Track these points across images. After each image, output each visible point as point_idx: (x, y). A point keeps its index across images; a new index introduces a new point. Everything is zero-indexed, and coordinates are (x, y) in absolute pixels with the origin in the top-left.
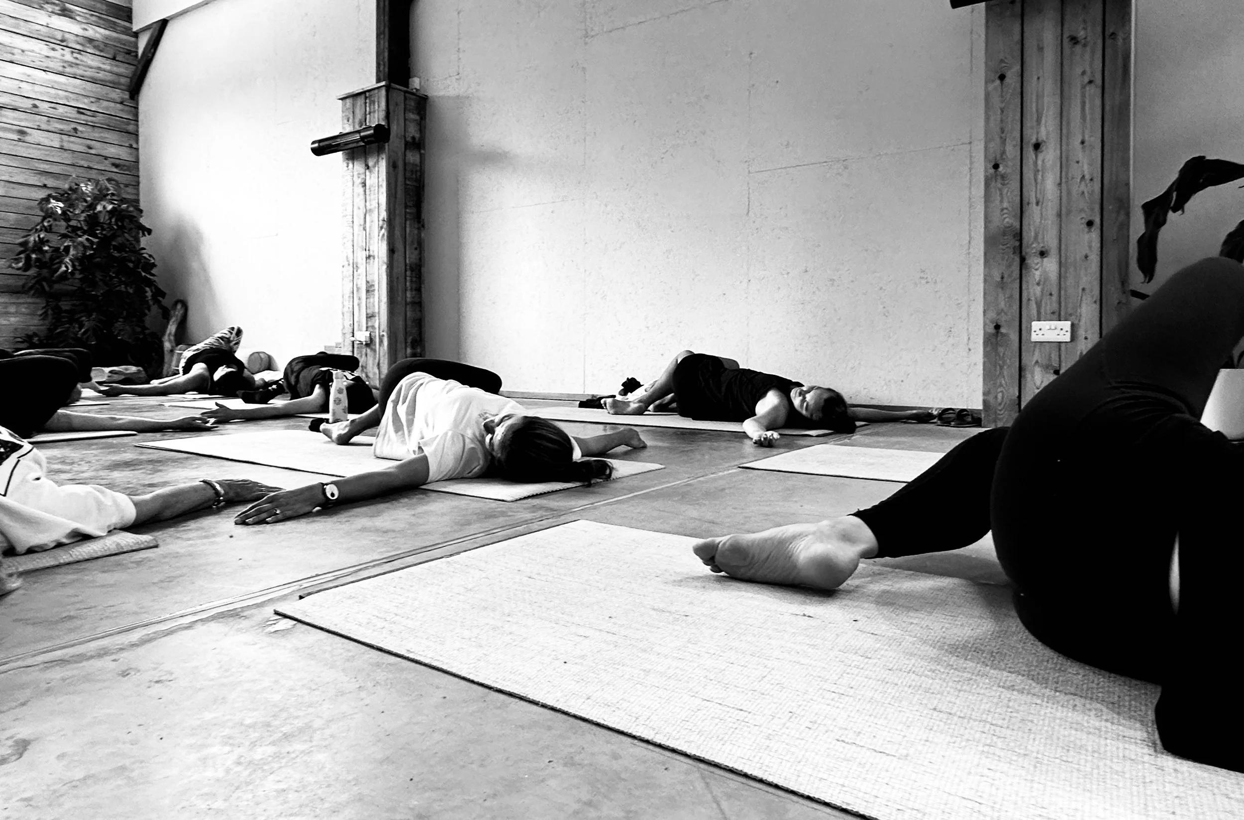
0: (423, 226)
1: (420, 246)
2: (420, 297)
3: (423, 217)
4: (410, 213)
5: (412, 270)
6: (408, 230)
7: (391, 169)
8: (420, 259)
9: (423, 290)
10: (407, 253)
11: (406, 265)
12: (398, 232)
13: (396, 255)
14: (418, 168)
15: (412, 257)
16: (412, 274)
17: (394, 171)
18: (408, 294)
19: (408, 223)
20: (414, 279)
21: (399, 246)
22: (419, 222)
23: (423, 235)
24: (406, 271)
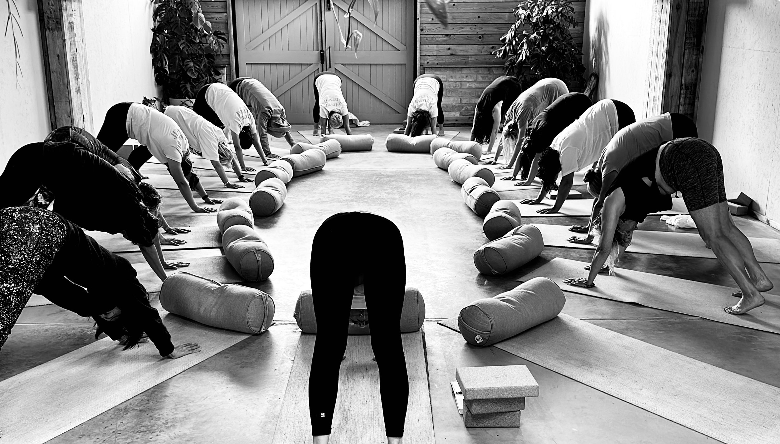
0: (702, 52)
1: (697, 68)
2: (693, 110)
3: (702, 44)
4: (690, 43)
5: (687, 88)
6: (686, 56)
7: (675, 10)
8: (696, 79)
9: (696, 104)
10: (684, 75)
11: (681, 85)
12: (676, 60)
13: (672, 79)
14: (702, 5)
15: (688, 77)
16: (686, 92)
17: (678, 11)
18: (681, 108)
19: (687, 51)
20: (689, 96)
21: (676, 71)
22: (698, 49)
23: (700, 60)
24: (681, 90)
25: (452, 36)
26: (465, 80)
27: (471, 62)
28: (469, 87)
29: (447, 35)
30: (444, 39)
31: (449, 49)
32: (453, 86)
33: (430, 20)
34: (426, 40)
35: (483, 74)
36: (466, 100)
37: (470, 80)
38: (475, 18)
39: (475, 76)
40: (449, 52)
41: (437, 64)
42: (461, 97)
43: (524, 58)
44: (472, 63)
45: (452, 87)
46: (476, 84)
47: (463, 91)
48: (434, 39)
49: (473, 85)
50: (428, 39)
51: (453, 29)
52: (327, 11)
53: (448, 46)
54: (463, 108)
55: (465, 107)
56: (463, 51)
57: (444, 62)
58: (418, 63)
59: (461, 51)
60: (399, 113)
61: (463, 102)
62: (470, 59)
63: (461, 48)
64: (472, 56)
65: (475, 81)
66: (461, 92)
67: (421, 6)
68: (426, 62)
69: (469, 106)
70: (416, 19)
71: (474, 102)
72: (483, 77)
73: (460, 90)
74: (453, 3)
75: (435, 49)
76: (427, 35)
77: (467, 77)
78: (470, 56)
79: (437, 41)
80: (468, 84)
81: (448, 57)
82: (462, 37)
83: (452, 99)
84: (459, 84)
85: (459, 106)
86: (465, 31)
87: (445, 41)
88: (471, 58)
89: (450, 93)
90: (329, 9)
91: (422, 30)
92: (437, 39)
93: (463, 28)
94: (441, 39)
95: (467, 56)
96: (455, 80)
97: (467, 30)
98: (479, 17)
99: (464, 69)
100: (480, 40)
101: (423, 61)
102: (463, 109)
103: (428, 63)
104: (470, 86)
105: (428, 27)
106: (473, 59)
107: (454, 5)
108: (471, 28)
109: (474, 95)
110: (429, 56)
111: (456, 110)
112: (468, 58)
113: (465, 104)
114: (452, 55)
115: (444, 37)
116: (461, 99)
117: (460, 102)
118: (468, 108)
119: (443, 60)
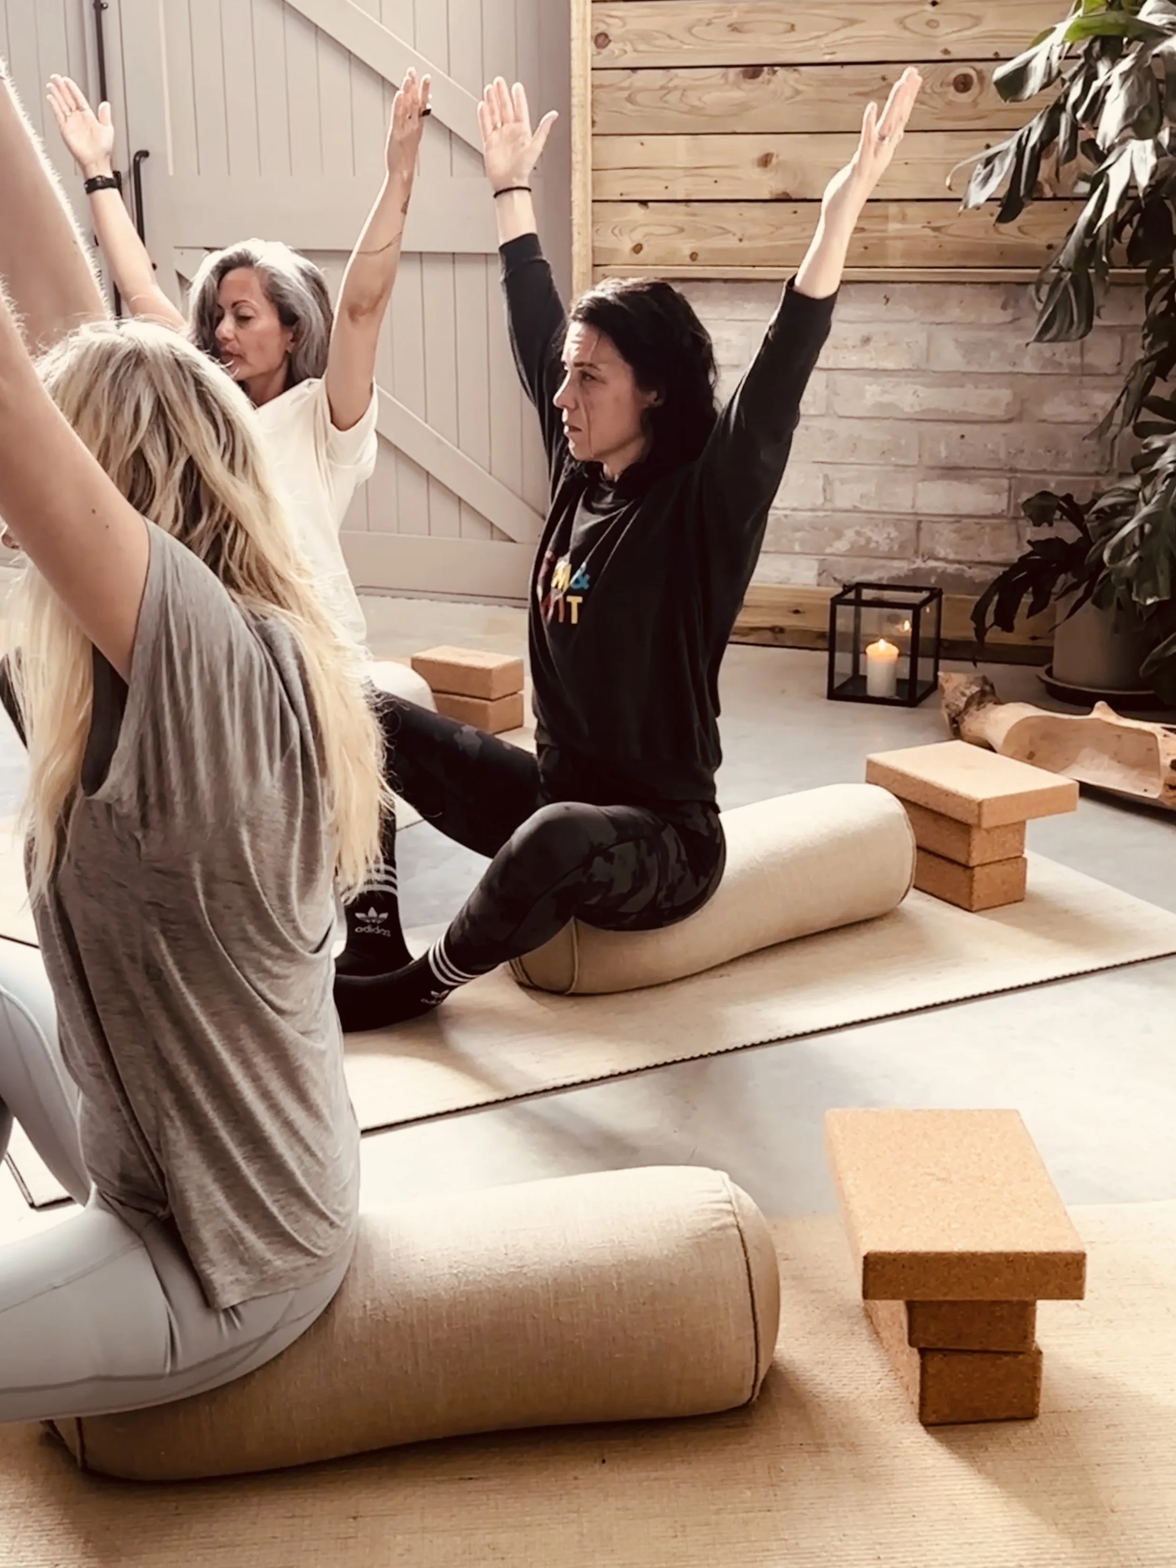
25: (782, 73)
27: (900, 244)
28: (881, 406)
29: (753, 71)
30: (736, 95)
31: (766, 162)
34: (629, 108)
35: (971, 325)
36: (860, 489)
37: (889, 365)
39: (921, 338)
41: (693, 256)
42: (827, 469)
43: (1110, 208)
44: (906, 254)
46: (923, 391)
47: (843, 428)
48: (673, 97)
50: (639, 98)
51: (792, 28)
53: (758, 145)
54: (839, 535)
55: (850, 534)
57: (731, 242)
58: (576, 248)
60: (513, 541)
61: (842, 502)
62: (893, 227)
64: (912, 210)
65: (916, 373)
66: (831, 435)
68: (627, 245)
71: (905, 506)
72: (968, 349)
73: (825, 424)
75: (683, 160)
76: (634, 70)
77: (867, 340)
78: (893, 208)
79: (694, 110)
81: (756, 211)
82: (844, 82)
85: (815, 527)
87: (743, 108)
88: (904, 219)
91: (601, 40)
92: (693, 99)
93: (852, 22)
94: (713, 96)
97: (879, 33)
99: (854, 289)
100: (964, 98)
101: (608, 241)
102: (841, 546)
103: (638, 248)
104: (886, 399)
105: (637, 19)
106: (915, 229)
108: (901, 22)
109: (913, 459)
110: (644, 203)
111: (797, 548)
112: (886, 218)
113: (855, 510)
114: (784, 199)
115: (736, 85)
116: (826, 477)
117: (820, 501)
118: (869, 540)
119: (726, 232)
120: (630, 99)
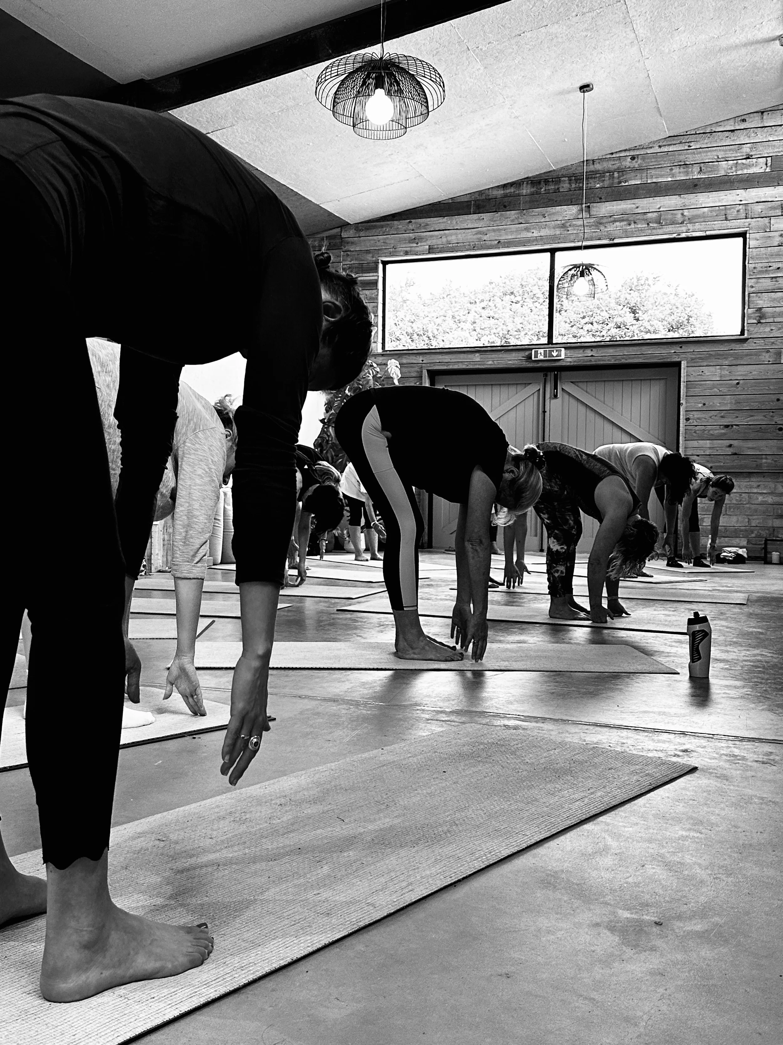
25: (734, 426)
26: (755, 491)
27: (766, 465)
28: (763, 501)
29: (727, 426)
30: (723, 431)
31: (730, 446)
32: (737, 500)
33: (700, 405)
34: (694, 434)
36: (758, 521)
37: (765, 492)
38: (773, 402)
39: (773, 486)
40: (729, 451)
42: (750, 517)
44: (767, 467)
45: (734, 502)
46: (774, 498)
47: (753, 507)
48: (707, 432)
49: (770, 499)
50: (698, 432)
51: (737, 417)
52: (553, 399)
53: (728, 442)
54: (752, 533)
55: (756, 532)
56: (752, 448)
57: (722, 464)
59: (749, 448)
61: (753, 524)
62: (764, 461)
63: (750, 444)
64: (768, 457)
65: (771, 493)
66: (750, 508)
67: (687, 387)
69: (762, 530)
70: (679, 404)
71: (770, 525)
73: (748, 506)
74: (737, 381)
75: (708, 446)
76: (696, 426)
77: (759, 486)
78: (764, 456)
79: (712, 435)
80: (760, 498)
81: (728, 457)
82: (750, 429)
83: (734, 519)
84: (747, 497)
85: (746, 530)
86: (757, 420)
87: (725, 434)
88: (766, 459)
89: (732, 510)
90: (556, 396)
91: (687, 419)
92: (711, 432)
93: (752, 416)
94: (717, 431)
95: (760, 457)
96: (739, 491)
97: (759, 419)
98: (778, 400)
99: (755, 474)
100: (781, 432)
102: (753, 535)
104: (764, 499)
105: (697, 415)
106: (769, 461)
107: (738, 384)
108: (765, 416)
109: (772, 514)
110: (698, 455)
111: (741, 536)
112: (762, 458)
113: (757, 526)
114: (735, 454)
115: (723, 429)
116: (748, 519)
117: (747, 524)
118: (760, 534)
119: (720, 462)
120: (695, 432)
